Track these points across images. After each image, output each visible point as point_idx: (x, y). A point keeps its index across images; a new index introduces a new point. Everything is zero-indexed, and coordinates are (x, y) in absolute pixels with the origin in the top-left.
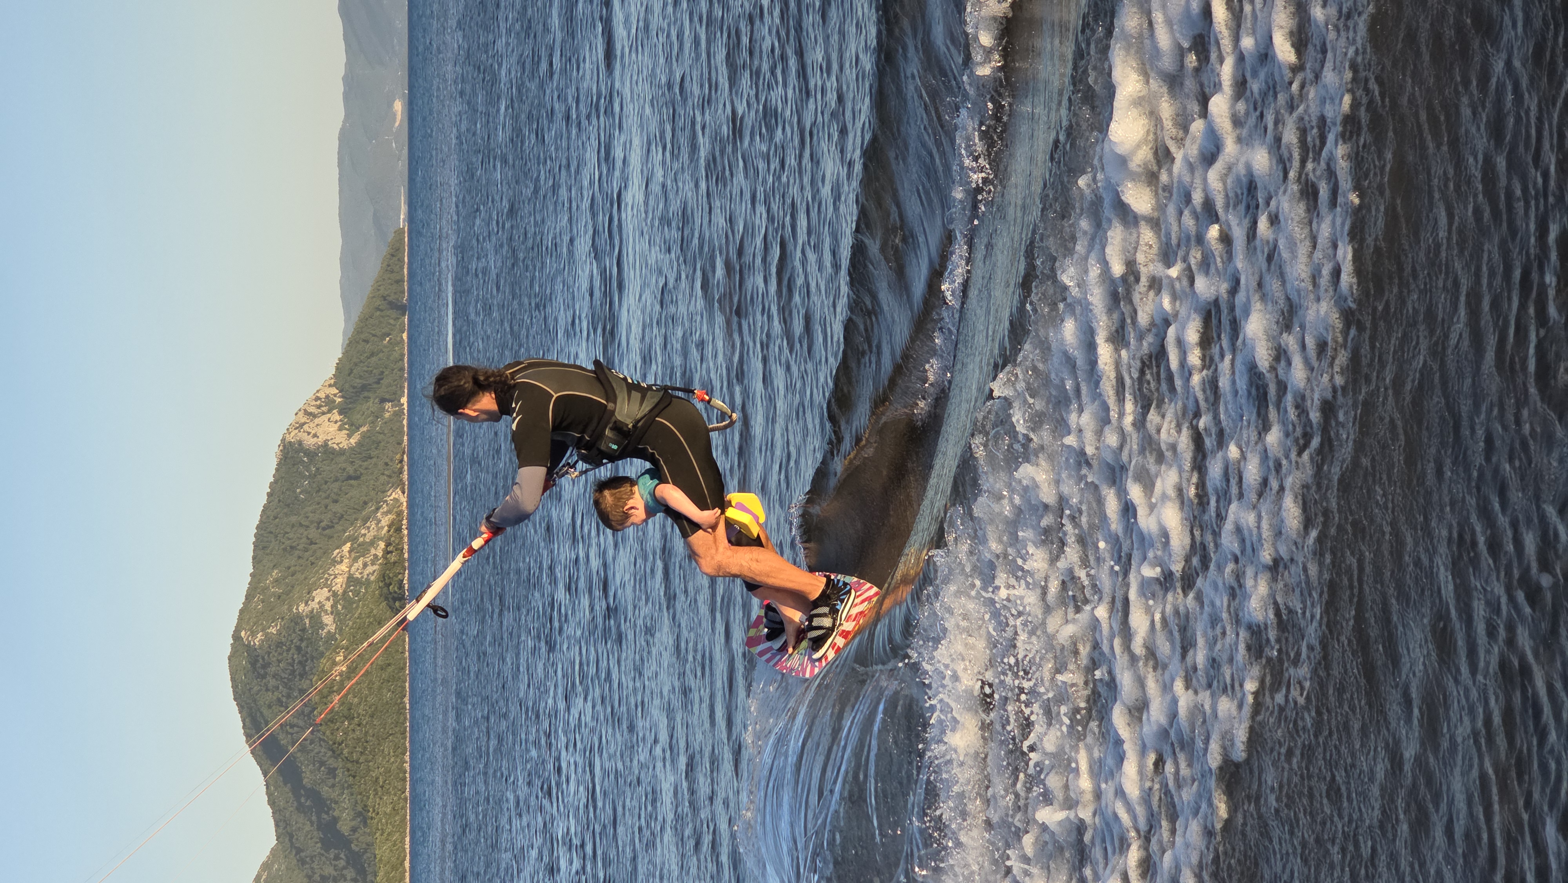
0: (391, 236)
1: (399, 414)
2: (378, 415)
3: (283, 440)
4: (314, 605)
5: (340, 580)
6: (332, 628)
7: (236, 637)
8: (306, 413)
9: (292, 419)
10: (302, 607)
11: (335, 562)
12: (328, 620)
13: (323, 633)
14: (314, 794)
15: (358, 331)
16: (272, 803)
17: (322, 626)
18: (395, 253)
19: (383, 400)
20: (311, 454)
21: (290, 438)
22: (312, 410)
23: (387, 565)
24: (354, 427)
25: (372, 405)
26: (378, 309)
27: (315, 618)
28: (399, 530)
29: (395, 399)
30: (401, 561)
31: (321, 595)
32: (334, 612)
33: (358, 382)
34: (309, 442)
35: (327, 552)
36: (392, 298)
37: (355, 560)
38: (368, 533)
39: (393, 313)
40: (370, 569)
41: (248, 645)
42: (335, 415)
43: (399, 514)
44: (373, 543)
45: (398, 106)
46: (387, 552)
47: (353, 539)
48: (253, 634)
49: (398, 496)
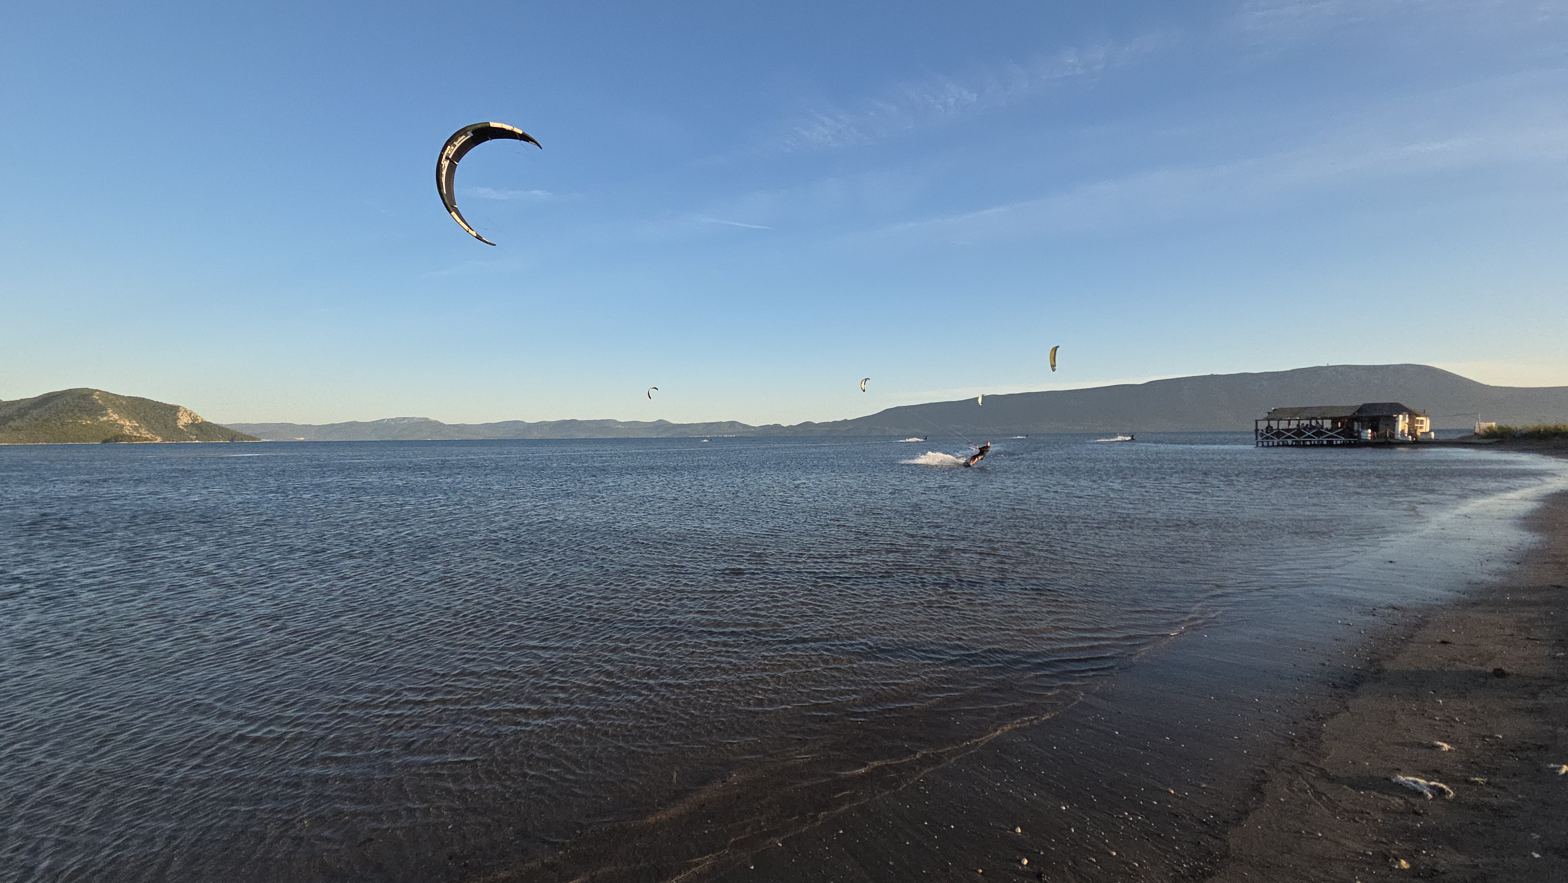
0: (258, 437)
1: (192, 440)
2: (191, 434)
3: (180, 407)
4: (111, 414)
5: (122, 422)
6: (101, 420)
7: (97, 390)
8: (191, 413)
9: (188, 409)
10: (110, 411)
11: (130, 421)
12: (105, 418)
13: (99, 417)
14: (26, 413)
15: (223, 428)
17: (102, 417)
18: (253, 439)
19: (197, 435)
20: (175, 414)
22: (192, 415)
23: (130, 438)
24: (186, 426)
25: (195, 432)
26: (232, 434)
27: (106, 415)
28: (145, 440)
29: (197, 439)
30: (133, 441)
31: (116, 417)
32: (108, 421)
33: (203, 428)
34: (179, 414)
35: (134, 419)
36: (236, 438)
37: (131, 427)
38: (143, 431)
39: (230, 438)
40: (128, 432)
41: (92, 394)
42: (190, 422)
43: (152, 440)
44: (139, 432)
45: (302, 439)
46: (135, 437)
47: (140, 426)
48: (98, 396)
49: (159, 440)
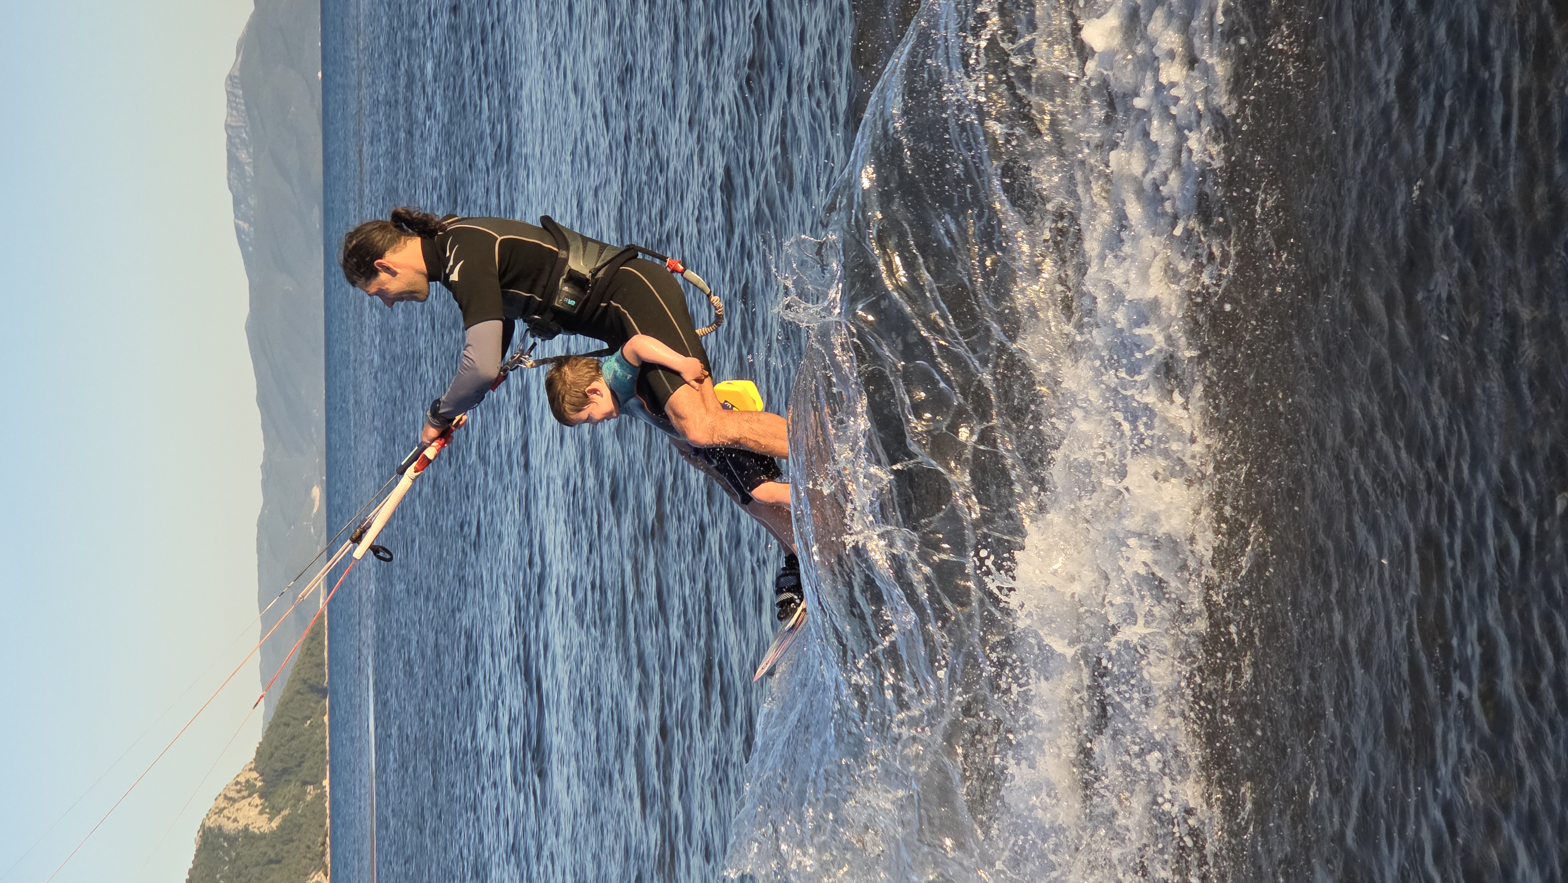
1: (321, 797)
2: (299, 798)
3: (203, 826)
8: (226, 797)
9: (211, 804)
15: (279, 715)
18: (315, 636)
19: (305, 783)
20: (232, 839)
21: (208, 824)
22: (231, 794)
24: (274, 811)
25: (293, 788)
26: (298, 692)
29: (316, 781)
33: (279, 766)
34: (230, 827)
36: (312, 682)
39: (314, 697)
42: (256, 800)
45: (317, 493)
49: (321, 879)
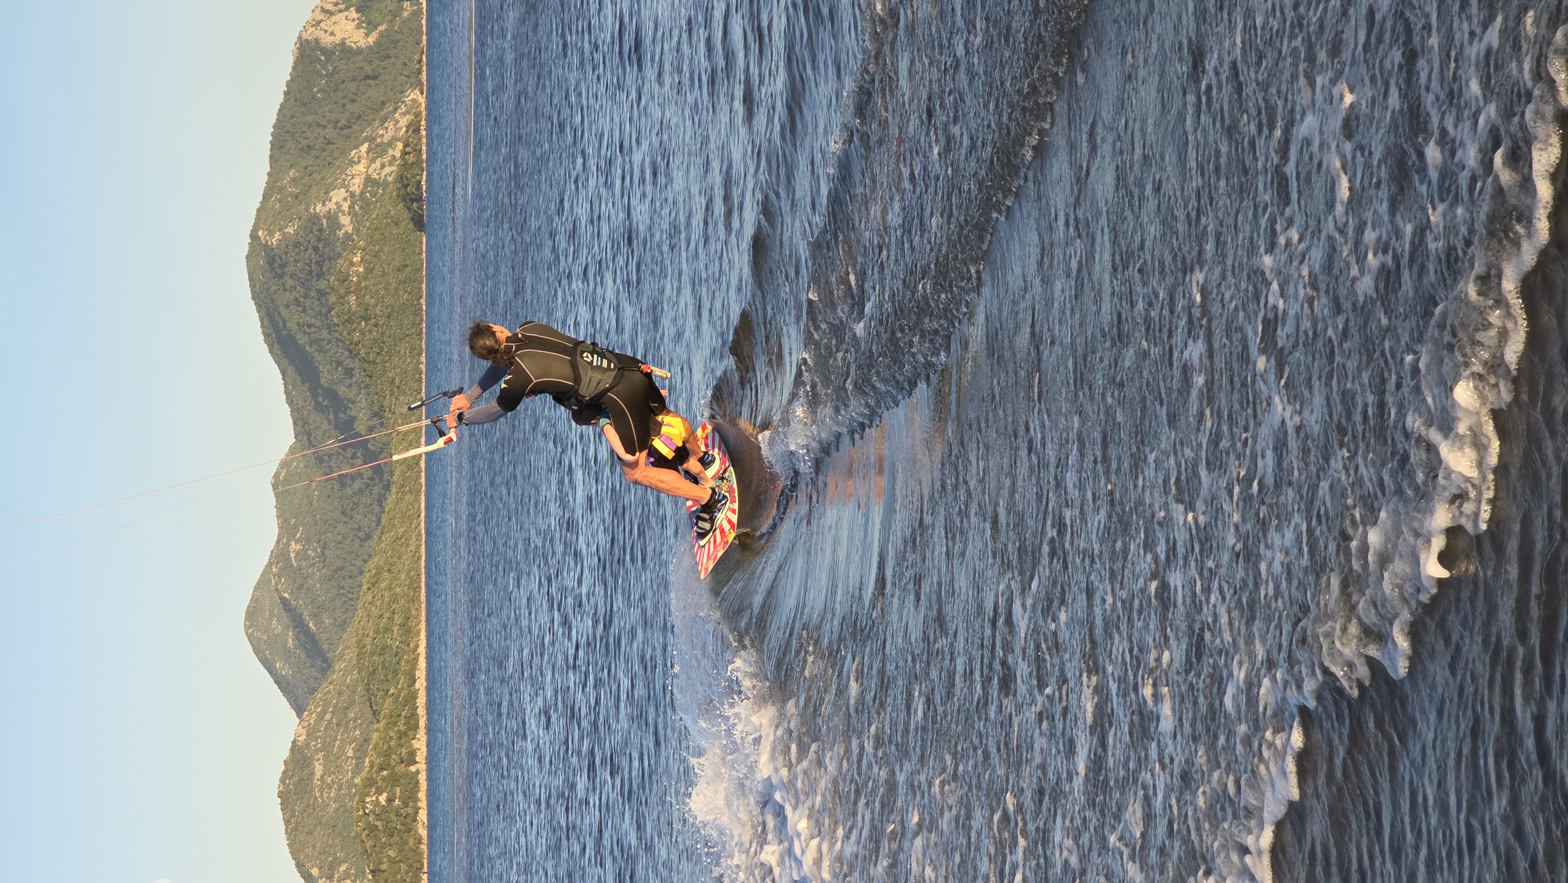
1: (417, 13)
2: (395, 14)
3: (300, 38)
4: (331, 205)
5: (357, 180)
6: (350, 229)
7: (254, 236)
8: (324, 10)
9: (308, 16)
10: (319, 207)
11: (352, 163)
12: (345, 220)
13: (340, 233)
14: (332, 395)
16: (290, 401)
17: (339, 226)
20: (328, 52)
21: (305, 36)
22: (329, 7)
23: (405, 166)
24: (371, 26)
25: (390, 4)
27: (333, 218)
28: (417, 131)
30: (419, 162)
31: (338, 195)
32: (352, 212)
34: (326, 40)
35: (344, 152)
37: (373, 160)
38: (386, 133)
40: (388, 170)
41: (266, 246)
42: (352, 13)
43: (418, 115)
44: (390, 144)
46: (405, 153)
47: (371, 139)
48: (271, 233)
49: (417, 97)
